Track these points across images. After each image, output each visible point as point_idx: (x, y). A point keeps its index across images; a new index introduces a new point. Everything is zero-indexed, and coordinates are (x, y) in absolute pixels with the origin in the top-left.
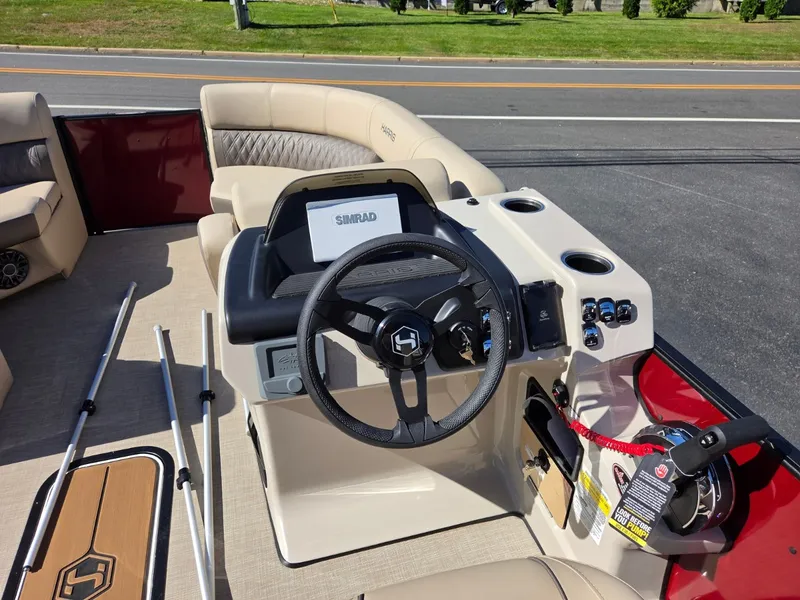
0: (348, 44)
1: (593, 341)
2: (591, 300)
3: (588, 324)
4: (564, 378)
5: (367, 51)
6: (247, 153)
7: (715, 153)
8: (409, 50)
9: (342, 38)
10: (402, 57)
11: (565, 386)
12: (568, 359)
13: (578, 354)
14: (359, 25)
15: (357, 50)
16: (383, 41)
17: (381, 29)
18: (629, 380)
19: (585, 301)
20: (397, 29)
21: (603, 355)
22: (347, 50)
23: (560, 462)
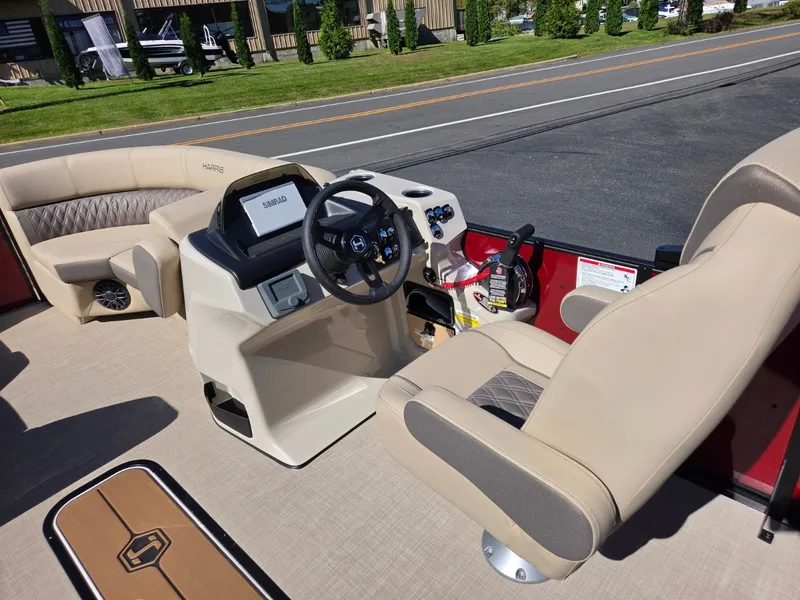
0: (31, 128)
1: (438, 234)
2: (430, 209)
3: (433, 225)
4: (429, 265)
5: (57, 131)
7: (418, 156)
8: (106, 122)
9: (21, 123)
10: (103, 130)
11: (431, 269)
12: (428, 251)
13: (433, 244)
14: (35, 107)
15: (46, 132)
16: (73, 118)
17: (64, 107)
18: (461, 253)
19: (427, 211)
20: (84, 104)
21: (445, 241)
22: (34, 134)
23: (441, 321)
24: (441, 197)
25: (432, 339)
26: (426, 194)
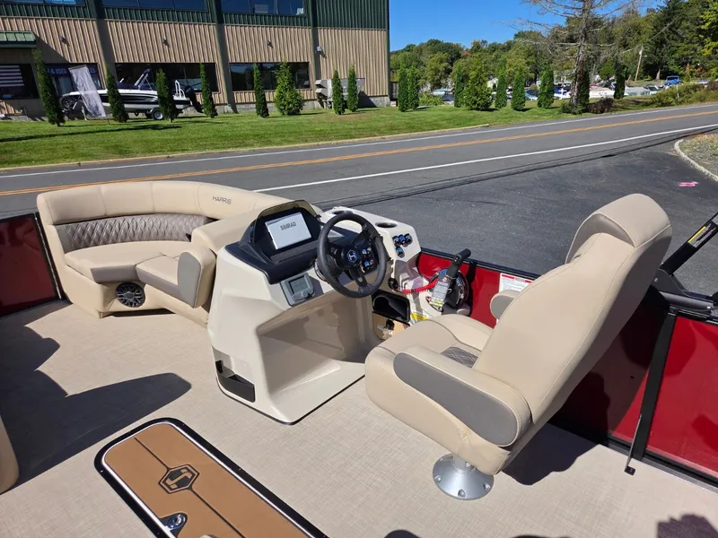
1: (401, 254)
2: (396, 237)
3: (397, 248)
4: (393, 276)
6: (90, 238)
8: (84, 156)
10: (82, 162)
11: (394, 280)
12: (393, 266)
13: (397, 261)
14: (20, 139)
15: (29, 161)
16: (54, 151)
17: (46, 141)
18: (415, 269)
19: (394, 238)
20: (65, 140)
21: (406, 259)
22: (18, 162)
23: (399, 318)
24: (403, 229)
25: (391, 333)
26: (392, 226)
